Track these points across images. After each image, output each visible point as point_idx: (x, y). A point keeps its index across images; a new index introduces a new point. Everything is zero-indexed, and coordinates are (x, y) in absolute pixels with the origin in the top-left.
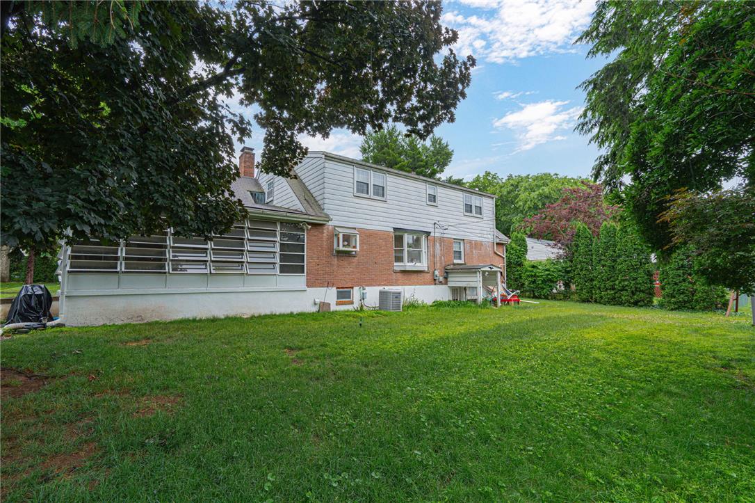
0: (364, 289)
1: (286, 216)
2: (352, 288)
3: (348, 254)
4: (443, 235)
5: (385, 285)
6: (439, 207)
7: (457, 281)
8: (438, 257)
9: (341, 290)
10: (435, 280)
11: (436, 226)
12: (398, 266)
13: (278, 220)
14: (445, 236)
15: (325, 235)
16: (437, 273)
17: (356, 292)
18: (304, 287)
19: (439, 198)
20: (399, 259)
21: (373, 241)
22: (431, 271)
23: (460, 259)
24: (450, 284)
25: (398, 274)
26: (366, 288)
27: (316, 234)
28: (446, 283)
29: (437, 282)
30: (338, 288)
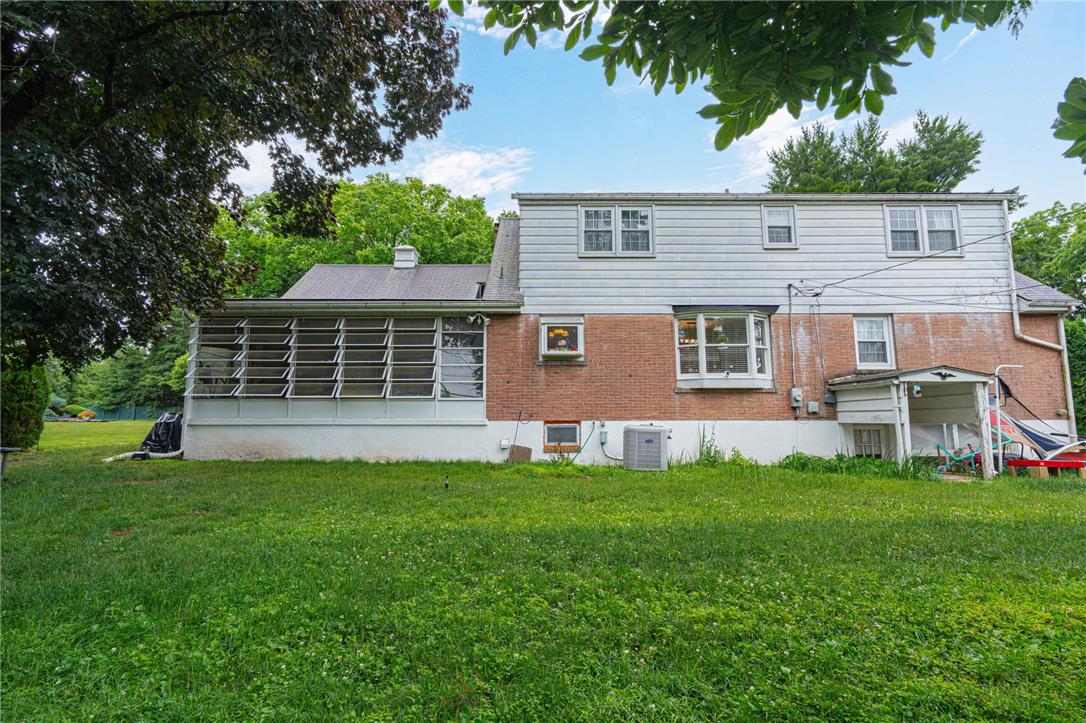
0: (603, 426)
1: (441, 307)
2: (578, 422)
3: (569, 362)
4: (816, 310)
5: (654, 418)
6: (802, 249)
7: (858, 409)
8: (803, 357)
9: (555, 425)
10: (794, 409)
11: (794, 291)
12: (685, 380)
13: (438, 315)
14: (824, 310)
15: (521, 331)
16: (797, 392)
17: (586, 430)
18: (482, 418)
19: (800, 232)
20: (690, 366)
21: (623, 335)
22: (782, 389)
23: (885, 360)
24: (843, 418)
25: (688, 396)
26: (607, 423)
27: (502, 331)
28: (833, 416)
29: (801, 413)
30: (546, 422)
